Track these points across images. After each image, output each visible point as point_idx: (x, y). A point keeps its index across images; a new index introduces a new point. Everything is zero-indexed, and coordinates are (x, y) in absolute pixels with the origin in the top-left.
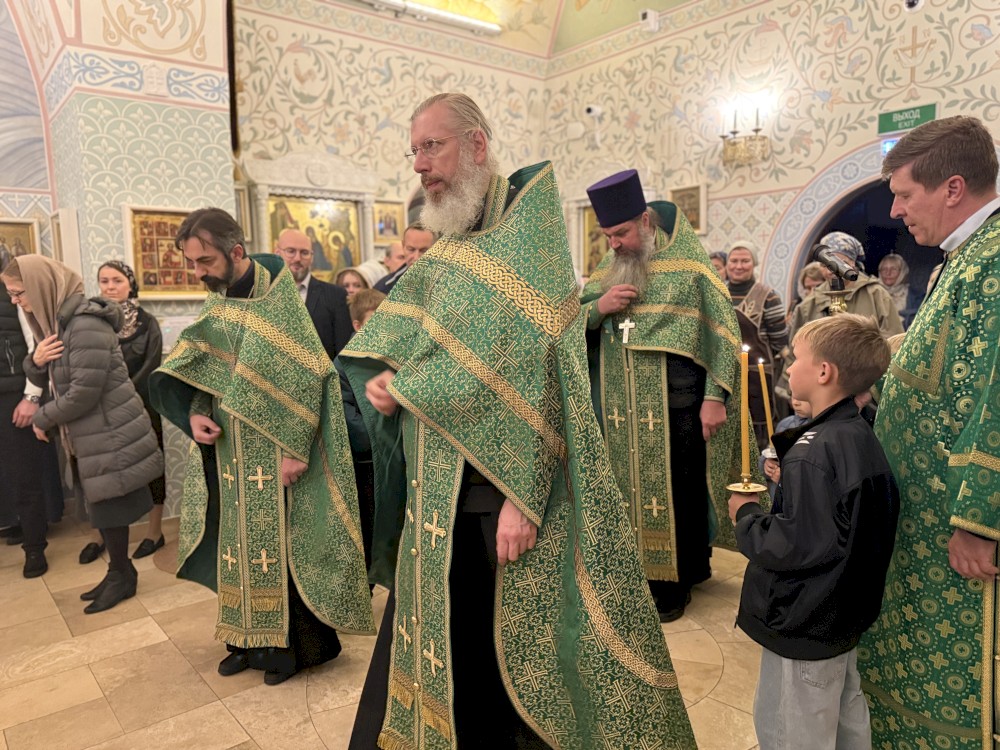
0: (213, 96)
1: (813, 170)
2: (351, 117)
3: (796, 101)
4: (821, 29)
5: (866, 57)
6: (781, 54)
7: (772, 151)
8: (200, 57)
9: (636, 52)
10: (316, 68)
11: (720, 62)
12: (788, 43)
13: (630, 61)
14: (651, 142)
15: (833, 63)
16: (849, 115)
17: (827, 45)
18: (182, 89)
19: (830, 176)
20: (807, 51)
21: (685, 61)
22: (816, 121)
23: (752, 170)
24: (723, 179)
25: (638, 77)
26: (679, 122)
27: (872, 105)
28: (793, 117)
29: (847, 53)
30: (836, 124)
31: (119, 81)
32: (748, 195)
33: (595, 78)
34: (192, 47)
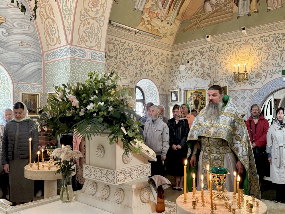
0: (101, 59)
1: (263, 84)
2: (121, 62)
3: (257, 65)
4: (263, 45)
5: (277, 54)
6: (251, 51)
7: (250, 78)
8: (99, 48)
9: (204, 46)
10: (113, 48)
11: (232, 51)
12: (254, 48)
13: (202, 49)
14: (209, 72)
15: (268, 55)
16: (273, 70)
17: (265, 50)
18: (94, 57)
19: (268, 86)
20: (260, 51)
21: (220, 50)
22: (263, 70)
23: (243, 83)
24: (234, 85)
25: (204, 53)
26: (218, 68)
27: (280, 67)
28: (255, 68)
29: (271, 53)
30: (269, 72)
31: (80, 55)
32: (242, 90)
33: (189, 53)
34: (97, 46)
